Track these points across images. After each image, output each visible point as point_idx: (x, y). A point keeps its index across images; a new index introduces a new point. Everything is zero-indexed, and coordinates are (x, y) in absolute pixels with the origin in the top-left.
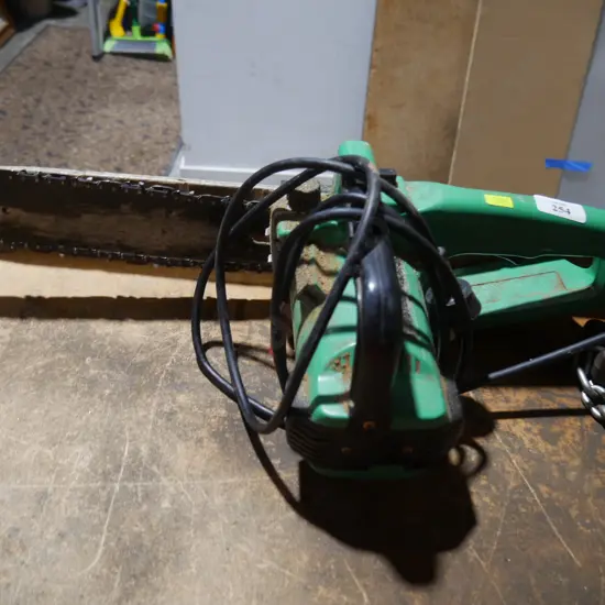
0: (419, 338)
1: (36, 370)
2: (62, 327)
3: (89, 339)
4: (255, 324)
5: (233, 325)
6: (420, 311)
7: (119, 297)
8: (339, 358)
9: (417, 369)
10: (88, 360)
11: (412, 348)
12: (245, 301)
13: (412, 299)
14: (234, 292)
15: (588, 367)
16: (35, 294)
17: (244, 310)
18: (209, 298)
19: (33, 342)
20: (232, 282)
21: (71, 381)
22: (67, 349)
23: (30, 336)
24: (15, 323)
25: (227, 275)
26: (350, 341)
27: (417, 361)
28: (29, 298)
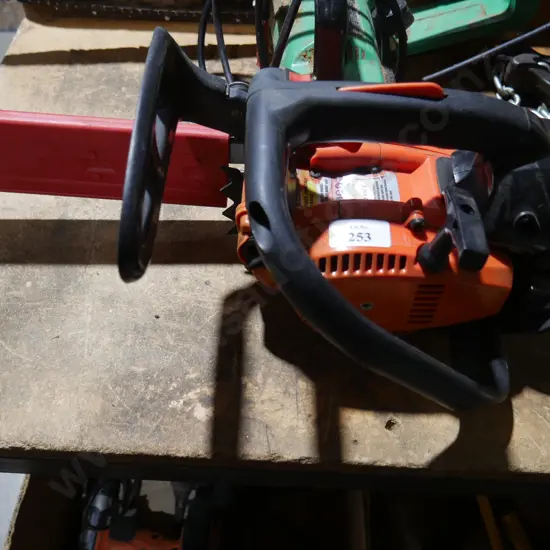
0: (365, 37)
1: (86, 96)
2: (100, 69)
3: (122, 76)
4: (246, 61)
5: (231, 62)
6: (366, 21)
7: (141, 48)
8: (306, 51)
9: (363, 58)
10: (123, 89)
11: (358, 43)
12: (237, 46)
13: (360, 13)
14: (230, 40)
15: (501, 75)
16: (77, 48)
17: (236, 52)
18: (210, 45)
19: (81, 79)
20: (228, 33)
21: (113, 103)
22: (107, 82)
23: (79, 76)
24: (66, 68)
25: (224, 28)
26: (310, 41)
27: (363, 51)
28: (73, 51)
